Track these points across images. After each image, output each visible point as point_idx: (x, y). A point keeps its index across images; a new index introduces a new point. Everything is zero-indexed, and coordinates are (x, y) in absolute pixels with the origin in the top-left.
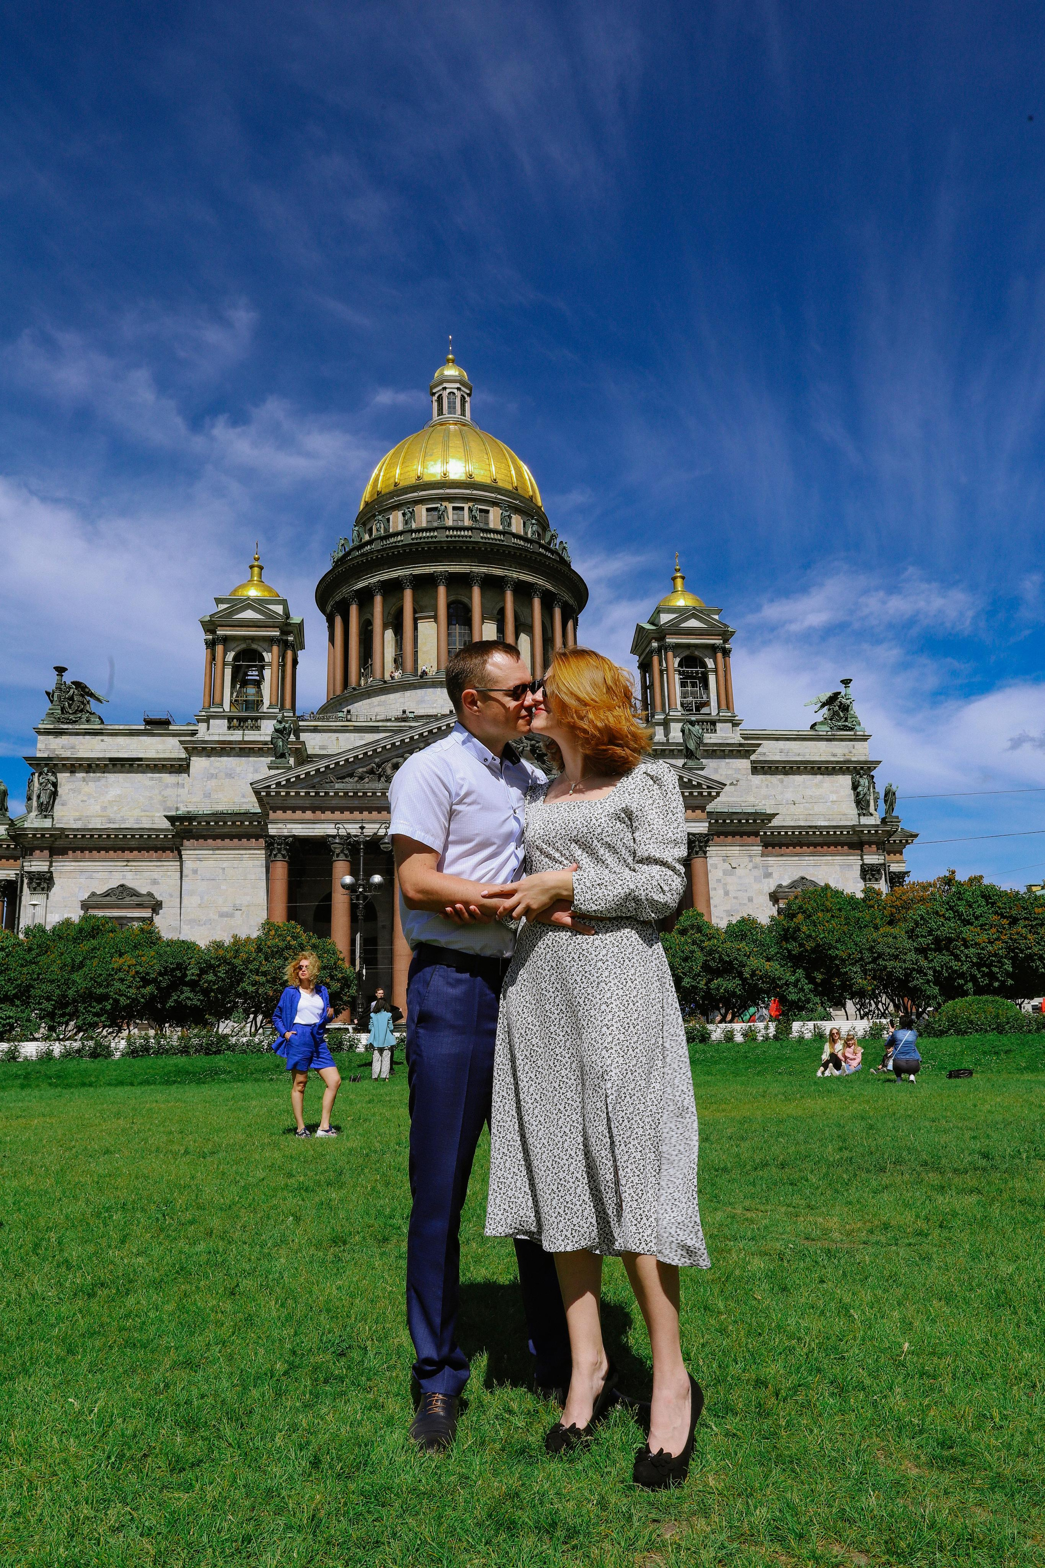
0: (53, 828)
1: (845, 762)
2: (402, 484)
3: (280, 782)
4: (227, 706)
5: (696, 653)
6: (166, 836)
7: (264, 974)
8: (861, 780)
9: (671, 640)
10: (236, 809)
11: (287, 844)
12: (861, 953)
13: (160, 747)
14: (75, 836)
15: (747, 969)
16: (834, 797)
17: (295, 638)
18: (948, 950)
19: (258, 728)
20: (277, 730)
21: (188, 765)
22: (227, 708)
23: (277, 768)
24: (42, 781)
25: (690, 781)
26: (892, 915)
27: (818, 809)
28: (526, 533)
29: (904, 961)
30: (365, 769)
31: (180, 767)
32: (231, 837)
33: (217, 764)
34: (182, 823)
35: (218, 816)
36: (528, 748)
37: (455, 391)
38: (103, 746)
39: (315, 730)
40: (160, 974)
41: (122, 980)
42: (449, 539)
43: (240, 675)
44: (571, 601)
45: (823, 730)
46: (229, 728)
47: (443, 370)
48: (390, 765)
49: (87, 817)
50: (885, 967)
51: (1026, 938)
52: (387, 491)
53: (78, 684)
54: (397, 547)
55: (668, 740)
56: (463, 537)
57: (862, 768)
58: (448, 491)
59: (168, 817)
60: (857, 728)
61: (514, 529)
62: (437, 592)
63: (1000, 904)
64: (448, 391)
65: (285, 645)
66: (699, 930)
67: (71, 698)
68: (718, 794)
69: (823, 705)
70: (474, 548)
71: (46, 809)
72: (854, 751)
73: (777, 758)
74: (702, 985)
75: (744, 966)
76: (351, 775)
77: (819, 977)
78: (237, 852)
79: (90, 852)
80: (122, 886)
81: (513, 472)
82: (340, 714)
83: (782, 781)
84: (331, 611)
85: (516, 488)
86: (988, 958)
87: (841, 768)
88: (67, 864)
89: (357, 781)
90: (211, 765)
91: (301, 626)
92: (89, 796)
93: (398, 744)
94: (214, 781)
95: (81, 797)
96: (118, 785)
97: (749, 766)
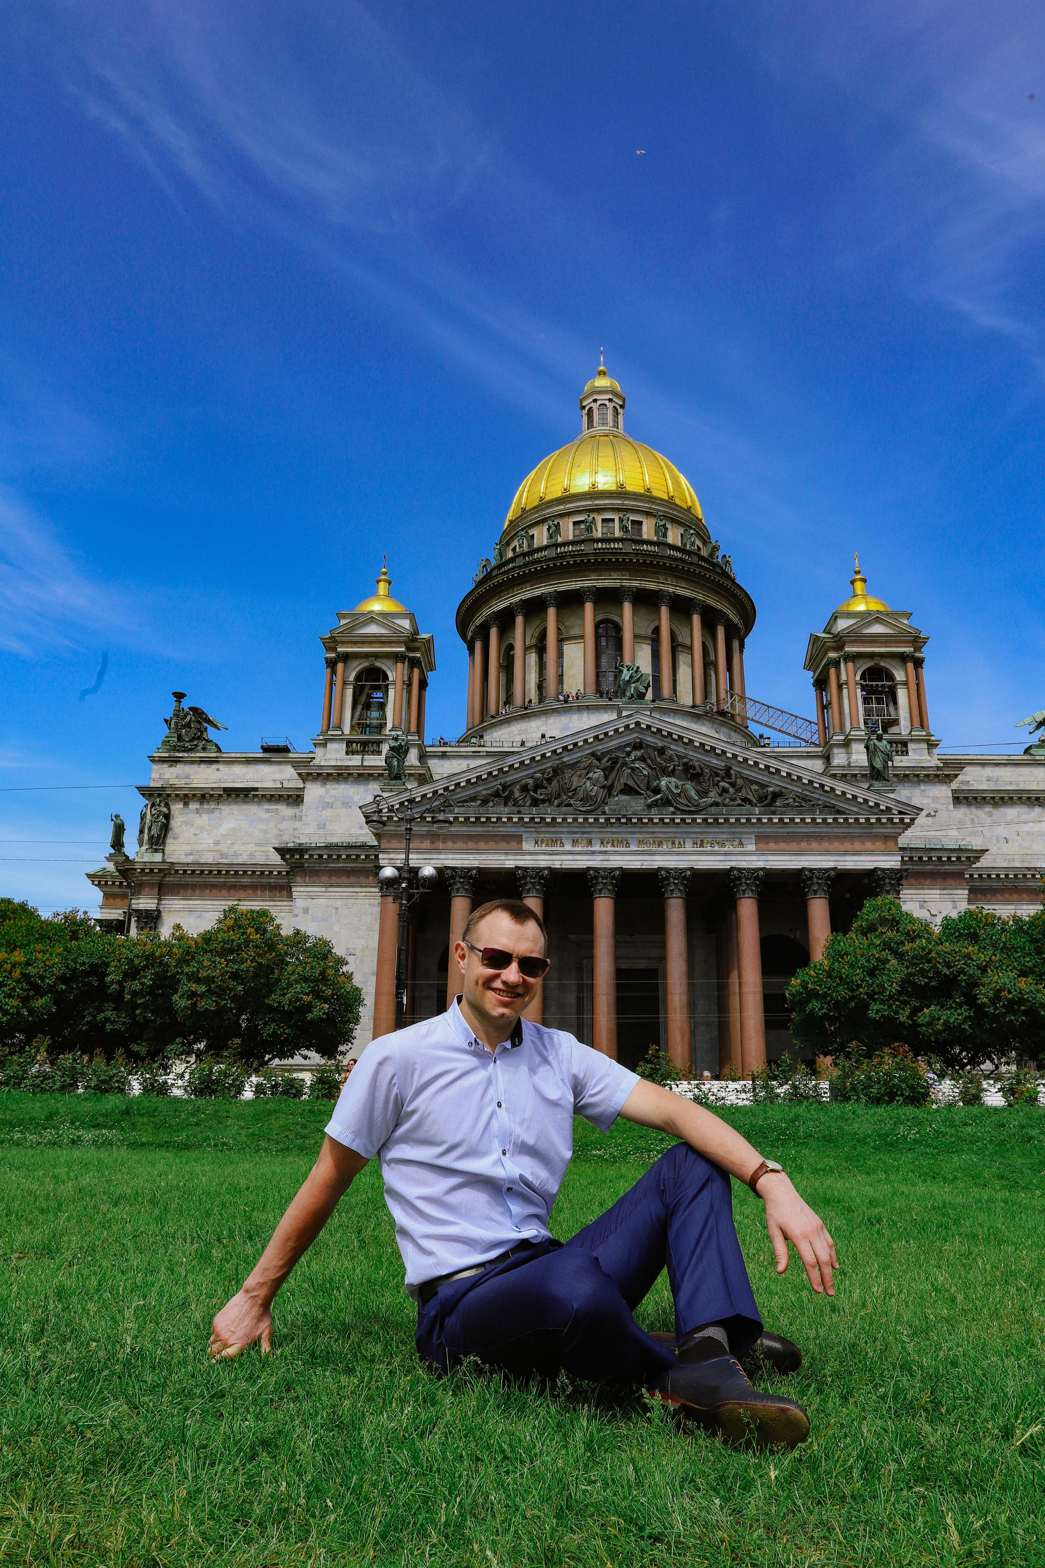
0: (163, 863)
2: (548, 498)
3: (392, 806)
4: (347, 729)
5: (882, 664)
6: (279, 872)
9: (850, 649)
10: (352, 840)
13: (278, 776)
14: (185, 871)
17: (422, 654)
19: (379, 753)
21: (303, 795)
22: (348, 733)
24: (154, 812)
25: (877, 805)
28: (685, 545)
30: (489, 792)
31: (295, 799)
32: (349, 873)
33: (334, 792)
34: (292, 856)
35: (332, 848)
36: (680, 768)
37: (607, 402)
38: (217, 775)
39: (444, 756)
42: (597, 551)
43: (363, 699)
44: (736, 620)
45: (1040, 754)
46: (347, 753)
47: (593, 381)
48: (518, 787)
49: (199, 851)
52: (532, 506)
53: (195, 710)
54: (542, 562)
55: (849, 763)
56: (612, 549)
58: (597, 502)
59: (278, 850)
61: (670, 540)
62: (583, 608)
64: (599, 403)
65: (414, 663)
67: (188, 725)
68: (913, 820)
69: (1039, 725)
70: (624, 559)
71: (157, 842)
73: (985, 786)
76: (473, 798)
78: (352, 889)
79: (202, 890)
81: (669, 481)
82: (474, 741)
83: (990, 815)
84: (471, 636)
85: (673, 498)
88: (176, 902)
89: (480, 805)
90: (327, 793)
91: (429, 642)
92: (202, 829)
93: (527, 762)
94: (329, 810)
95: (193, 831)
96: (232, 817)
97: (951, 794)
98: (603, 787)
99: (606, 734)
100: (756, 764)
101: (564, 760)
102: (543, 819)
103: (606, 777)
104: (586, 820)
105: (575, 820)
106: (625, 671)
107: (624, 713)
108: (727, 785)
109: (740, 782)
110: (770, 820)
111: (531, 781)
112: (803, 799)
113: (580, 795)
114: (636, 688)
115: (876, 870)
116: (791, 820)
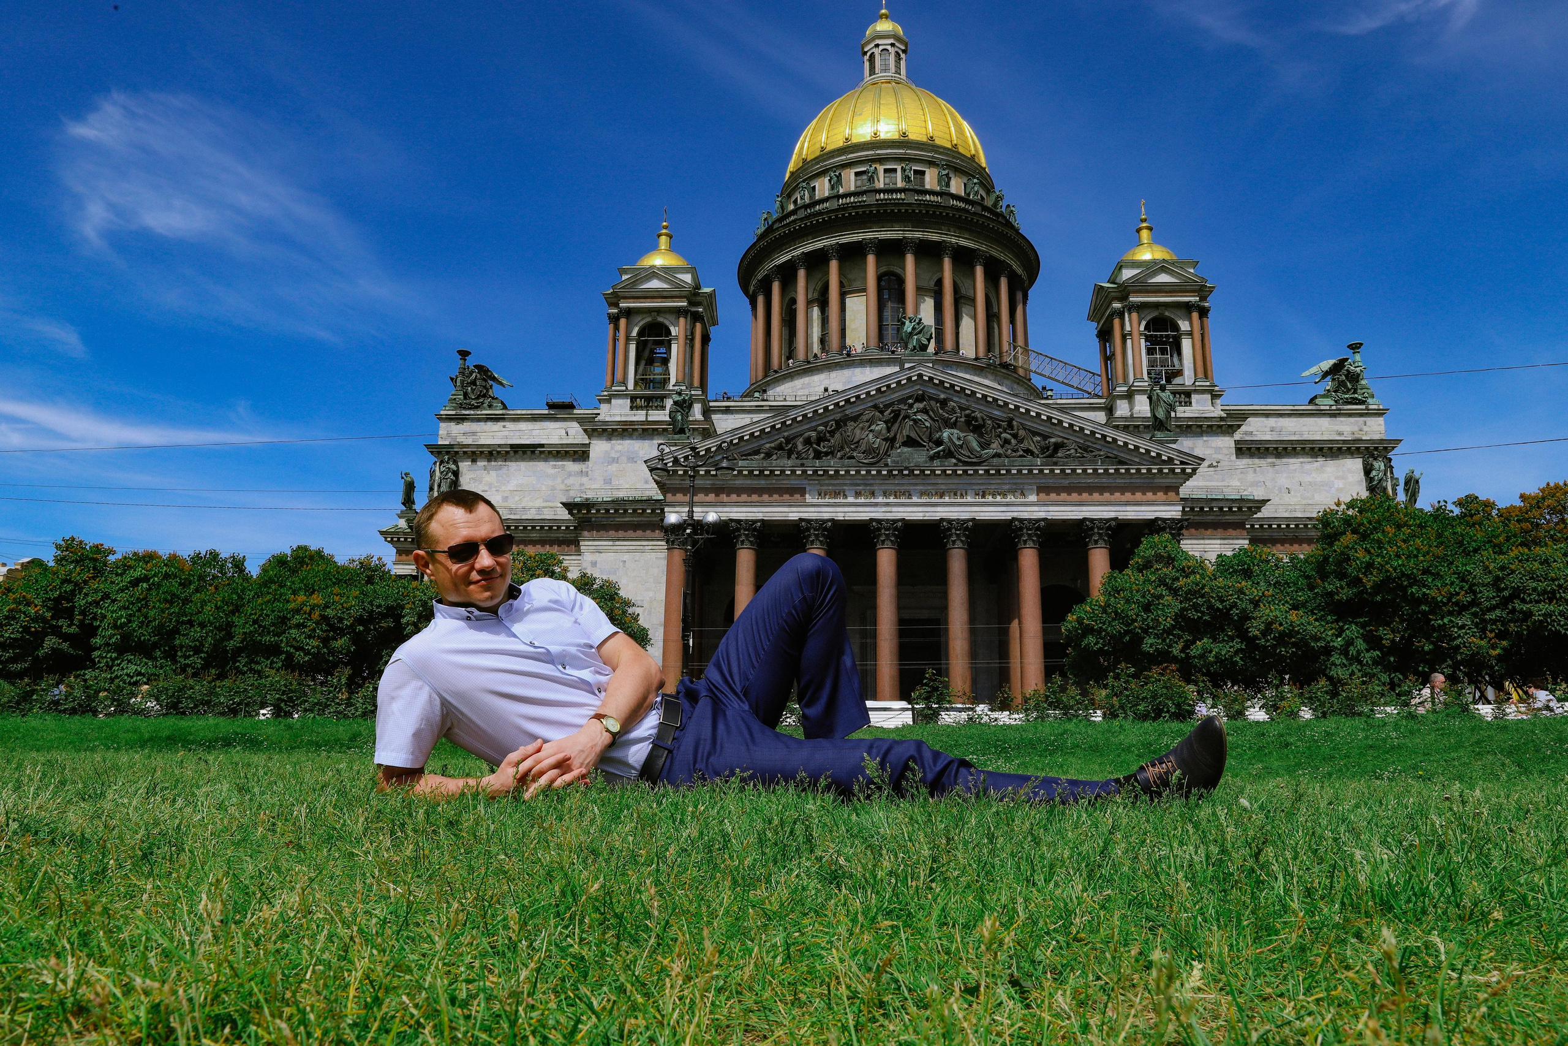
1: (1353, 442)
2: (829, 148)
4: (631, 386)
5: (1167, 314)
6: (567, 527)
8: (1375, 463)
9: (1134, 299)
10: (638, 495)
12: (1473, 591)
13: (564, 433)
17: (705, 309)
19: (663, 408)
21: (588, 450)
22: (630, 388)
23: (676, 445)
24: (443, 469)
25: (1159, 455)
28: (969, 195)
30: (773, 445)
31: (580, 454)
32: (635, 527)
33: (619, 448)
34: (579, 511)
35: (618, 503)
36: (963, 419)
37: (889, 47)
38: (504, 432)
39: (727, 411)
42: (879, 202)
43: (646, 354)
44: (1019, 271)
45: (1325, 404)
46: (632, 408)
47: (875, 25)
48: (801, 440)
52: (813, 157)
53: (480, 368)
54: (822, 214)
55: (1132, 415)
56: (895, 201)
57: (1376, 449)
58: (879, 152)
59: (565, 505)
60: (1370, 400)
61: (953, 190)
62: (865, 261)
64: (881, 48)
65: (696, 317)
67: (474, 383)
68: (1194, 470)
69: (1326, 374)
70: (906, 211)
72: (1365, 429)
73: (1268, 437)
76: (757, 452)
78: (639, 542)
81: (953, 129)
82: (756, 394)
83: (1273, 466)
84: (753, 290)
85: (956, 147)
87: (1349, 448)
89: (763, 458)
90: (612, 448)
91: (712, 296)
92: (492, 485)
93: (810, 415)
94: (615, 465)
96: (520, 473)
97: (1233, 445)
98: (886, 440)
99: (888, 386)
100: (1038, 415)
101: (847, 412)
102: (826, 472)
103: (889, 430)
104: (869, 472)
105: (858, 472)
106: (907, 322)
107: (907, 366)
108: (1009, 436)
109: (1022, 433)
110: (1052, 471)
111: (814, 434)
112: (1085, 450)
113: (863, 447)
114: (918, 340)
115: (1157, 519)
116: (1073, 471)
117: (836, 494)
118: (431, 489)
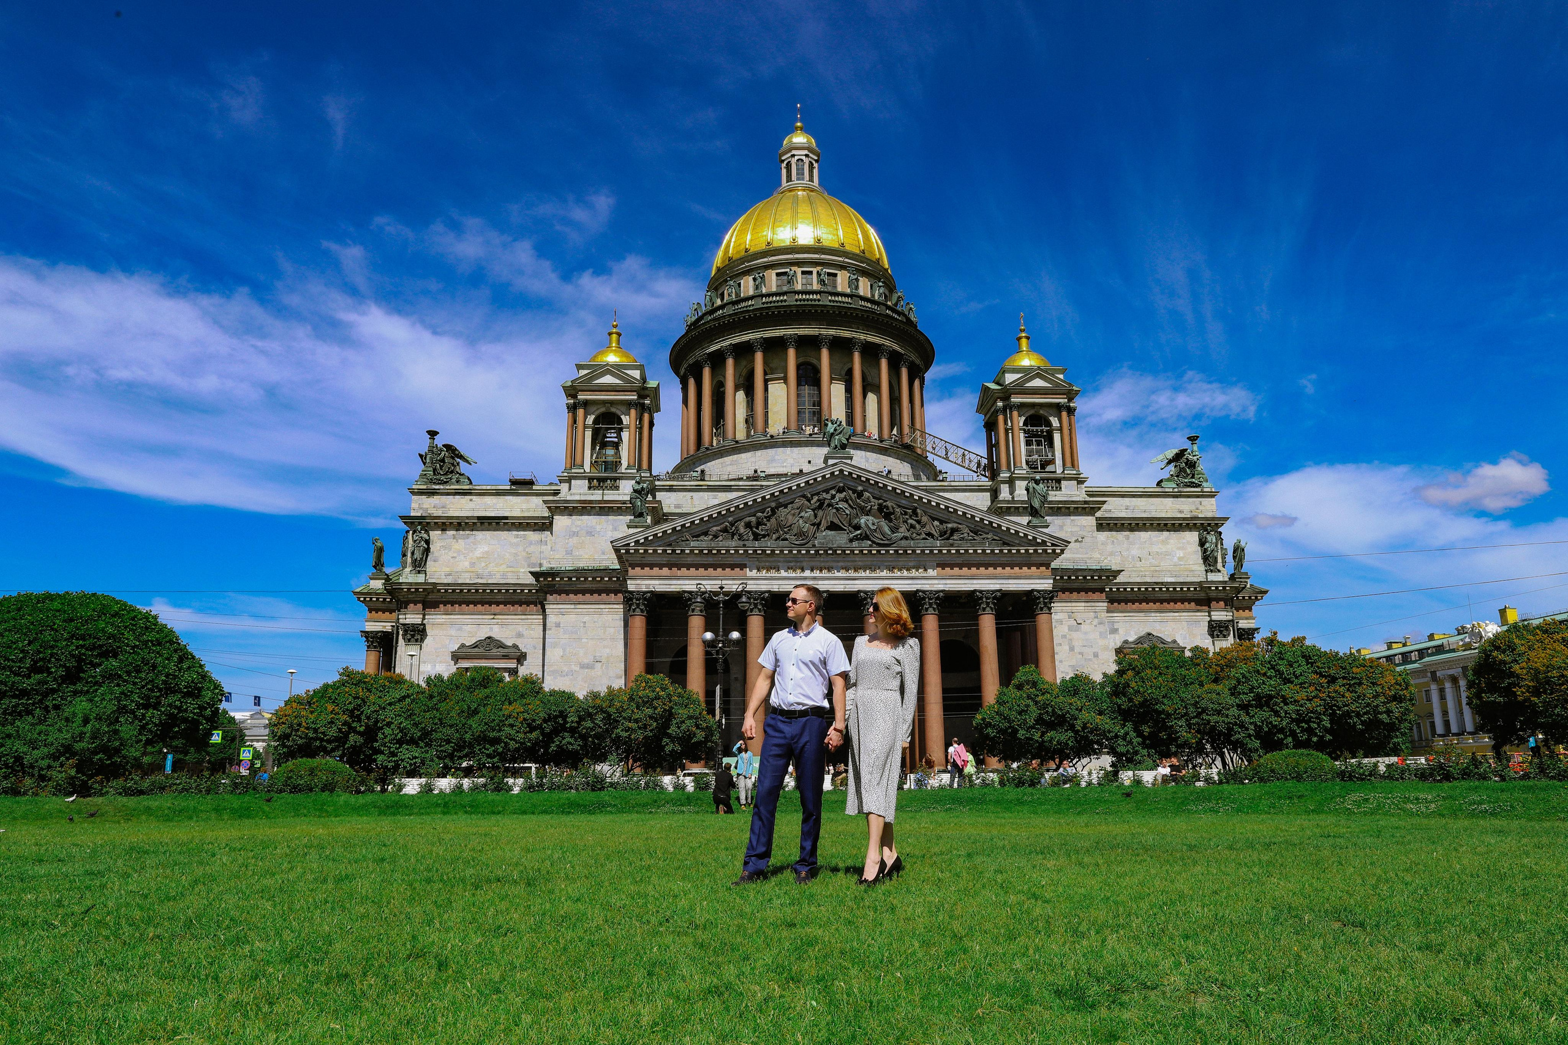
0: (426, 583)
1: (1192, 518)
2: (753, 250)
3: (639, 540)
4: (587, 467)
5: (1041, 412)
6: (530, 591)
7: (636, 721)
9: (1016, 399)
10: (596, 565)
11: (645, 599)
12: (1186, 708)
13: (524, 506)
14: (446, 591)
15: (1079, 722)
16: (1181, 554)
17: (651, 401)
18: (1268, 706)
19: (617, 488)
20: (635, 491)
21: (551, 523)
22: (588, 470)
23: (636, 527)
24: (415, 539)
25: (1034, 538)
26: (1217, 673)
27: (1165, 564)
28: (873, 296)
29: (1227, 716)
30: (719, 528)
31: (544, 525)
32: (592, 592)
33: (579, 523)
34: (545, 579)
35: (580, 572)
36: (876, 507)
37: (804, 158)
38: (471, 505)
39: (671, 489)
40: (545, 721)
41: (512, 726)
42: (799, 303)
43: (600, 437)
44: (918, 361)
45: (1169, 487)
46: (590, 488)
47: (792, 137)
48: (743, 524)
49: (457, 572)
50: (1209, 722)
51: (1343, 696)
52: (738, 257)
53: (448, 447)
54: (748, 311)
55: (1013, 498)
56: (811, 300)
57: (1209, 525)
58: (797, 256)
59: (532, 573)
60: (1204, 484)
61: (861, 292)
62: (787, 354)
63: (1319, 664)
64: (796, 158)
65: (642, 408)
66: (1034, 684)
67: (443, 460)
68: (1062, 551)
69: (1170, 462)
70: (822, 311)
71: (419, 565)
72: (1201, 508)
73: (1123, 515)
74: (1037, 736)
75: (1076, 719)
76: (706, 534)
77: (1146, 730)
78: (597, 606)
79: (460, 605)
80: (489, 638)
81: (860, 236)
82: (695, 474)
83: (1128, 538)
84: (685, 373)
85: (863, 252)
86: (1307, 715)
87: (1188, 524)
88: (439, 616)
89: (712, 540)
90: (573, 523)
91: (656, 390)
92: (459, 552)
93: (750, 503)
94: (575, 538)
95: (451, 554)
96: (485, 542)
97: (1094, 523)
98: (813, 525)
99: (815, 479)
100: (938, 504)
101: (781, 501)
102: (764, 551)
103: (816, 516)
104: (799, 552)
105: (790, 551)
106: (830, 424)
107: (831, 462)
108: (914, 522)
109: (925, 519)
110: (949, 551)
112: (976, 533)
113: (795, 531)
114: (839, 440)
115: (1033, 591)
116: (966, 551)
117: (768, 569)
118: (404, 555)
